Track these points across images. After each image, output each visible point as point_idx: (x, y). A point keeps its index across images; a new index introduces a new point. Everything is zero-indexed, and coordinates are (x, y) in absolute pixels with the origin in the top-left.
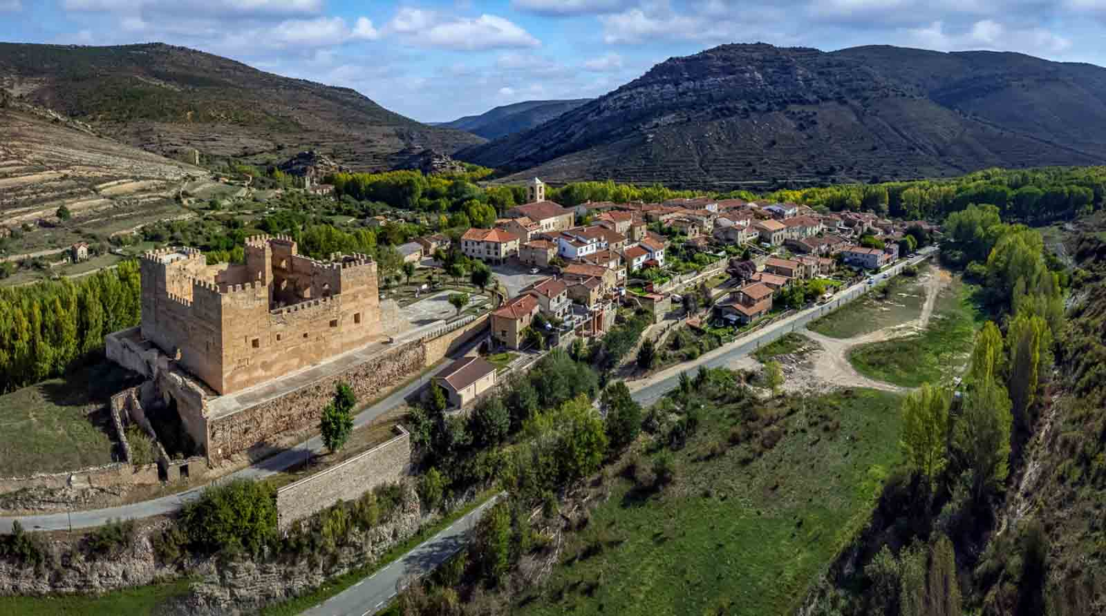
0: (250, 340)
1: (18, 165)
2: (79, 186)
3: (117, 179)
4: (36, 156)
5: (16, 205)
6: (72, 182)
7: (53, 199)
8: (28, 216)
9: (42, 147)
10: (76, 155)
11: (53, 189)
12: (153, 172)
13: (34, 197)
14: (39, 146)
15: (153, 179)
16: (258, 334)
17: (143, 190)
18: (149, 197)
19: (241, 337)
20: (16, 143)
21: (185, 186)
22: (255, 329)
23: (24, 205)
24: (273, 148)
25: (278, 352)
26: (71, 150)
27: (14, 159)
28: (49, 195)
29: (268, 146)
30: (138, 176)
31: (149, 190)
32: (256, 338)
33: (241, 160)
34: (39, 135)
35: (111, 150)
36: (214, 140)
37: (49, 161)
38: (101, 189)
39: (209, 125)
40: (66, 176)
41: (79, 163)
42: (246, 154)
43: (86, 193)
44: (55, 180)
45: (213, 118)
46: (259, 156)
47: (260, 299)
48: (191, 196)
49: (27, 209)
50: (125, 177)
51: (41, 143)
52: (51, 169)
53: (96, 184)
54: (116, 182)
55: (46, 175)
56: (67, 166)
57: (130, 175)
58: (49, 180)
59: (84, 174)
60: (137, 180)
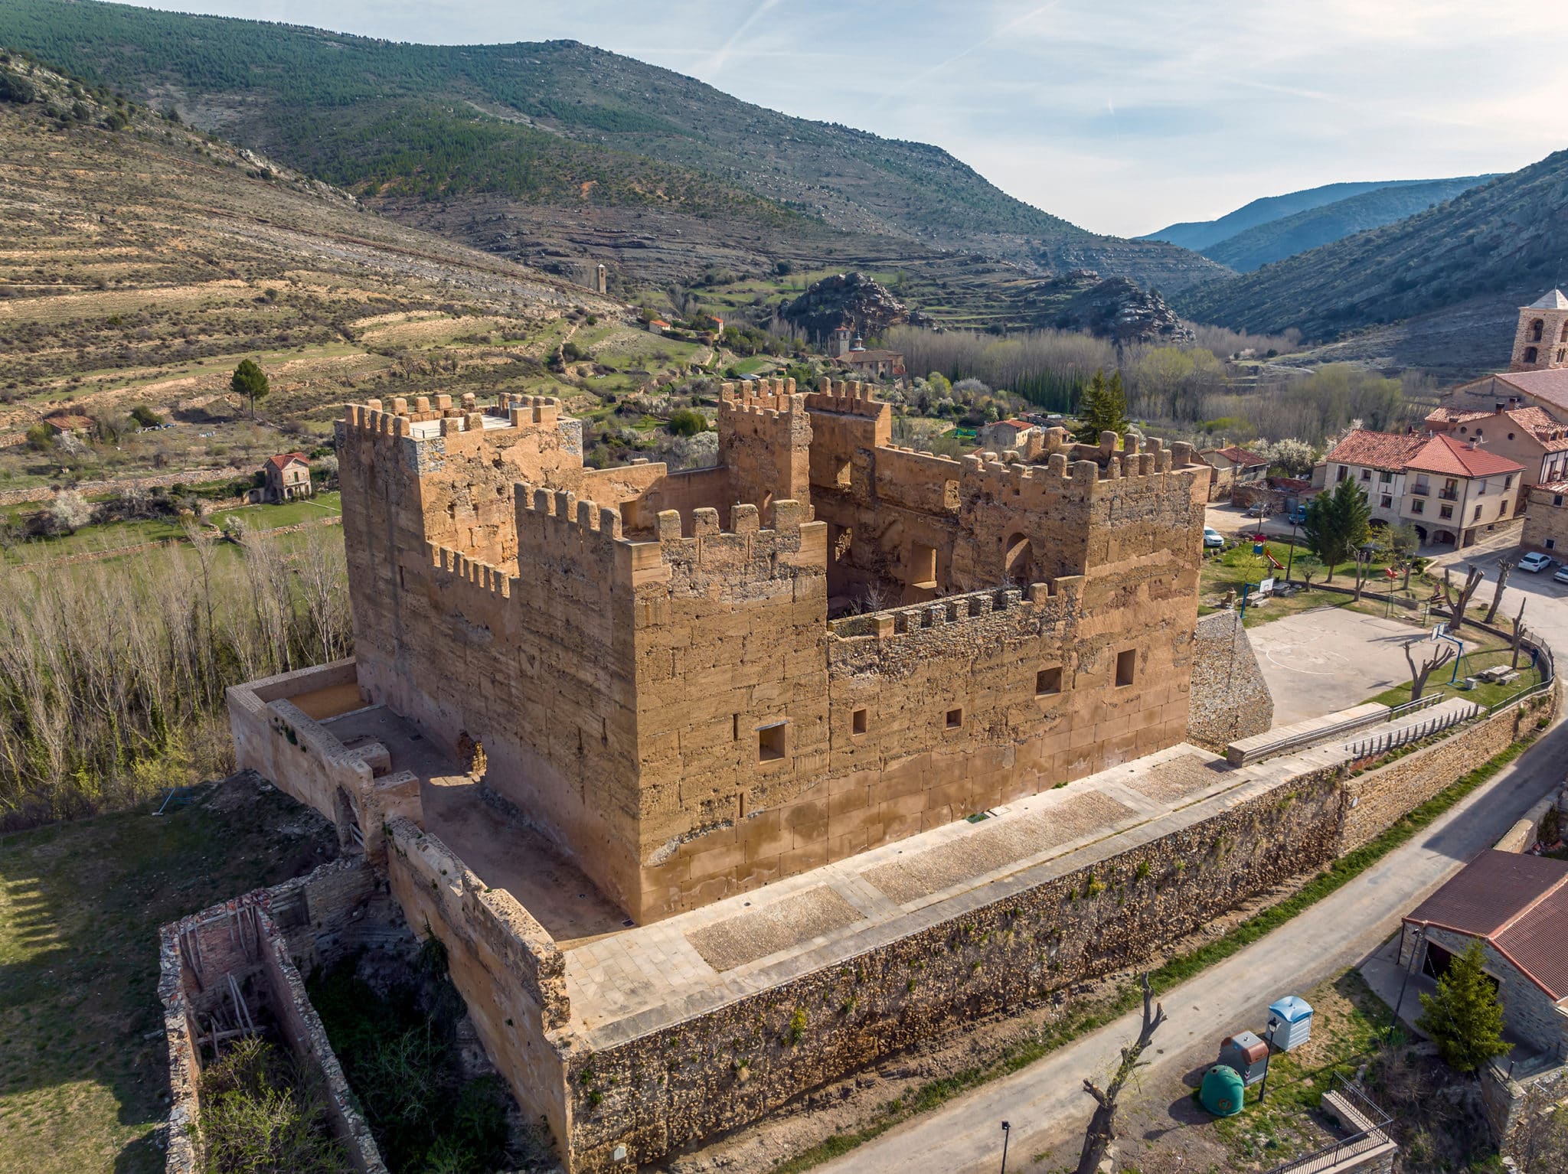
0: (751, 730)
1: (139, 258)
2: (305, 319)
3: (405, 308)
4: (197, 244)
5: (123, 360)
6: (286, 311)
7: (227, 350)
8: (155, 388)
9: (216, 222)
10: (305, 247)
11: (231, 327)
12: (495, 298)
13: (178, 342)
14: (204, 220)
15: (496, 314)
16: (783, 709)
17: (470, 339)
18: (483, 356)
19: (717, 719)
20: (139, 210)
21: (572, 333)
22: (770, 690)
23: (148, 360)
24: (767, 269)
25: (854, 777)
26: (291, 235)
27: (129, 243)
28: (220, 338)
29: (756, 264)
30: (457, 305)
31: (485, 340)
32: (771, 721)
33: (699, 292)
34: (208, 198)
35: (395, 241)
36: (641, 246)
37: (228, 257)
38: (362, 331)
39: (631, 213)
40: (271, 293)
41: (310, 264)
42: (709, 280)
43: (322, 340)
44: (240, 304)
45: (638, 198)
46: (737, 286)
47: (795, 573)
48: (585, 358)
49: (154, 370)
50: (427, 306)
51: (211, 215)
52: (233, 274)
53: (353, 318)
54: (401, 316)
55: (218, 289)
56: (276, 273)
57: (441, 301)
58: (226, 304)
59: (322, 293)
60: (457, 315)
